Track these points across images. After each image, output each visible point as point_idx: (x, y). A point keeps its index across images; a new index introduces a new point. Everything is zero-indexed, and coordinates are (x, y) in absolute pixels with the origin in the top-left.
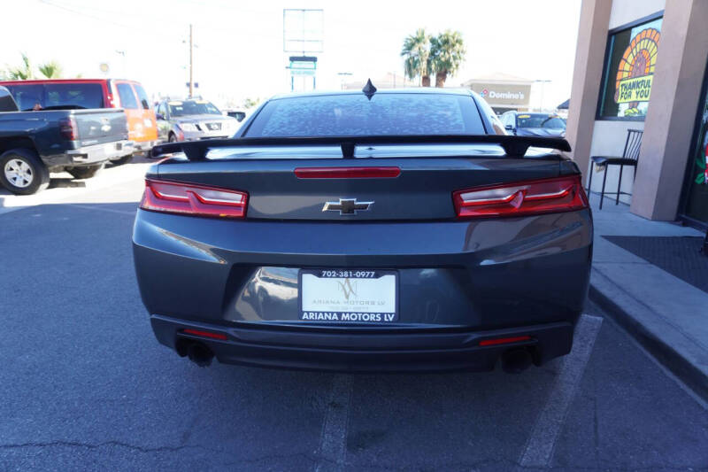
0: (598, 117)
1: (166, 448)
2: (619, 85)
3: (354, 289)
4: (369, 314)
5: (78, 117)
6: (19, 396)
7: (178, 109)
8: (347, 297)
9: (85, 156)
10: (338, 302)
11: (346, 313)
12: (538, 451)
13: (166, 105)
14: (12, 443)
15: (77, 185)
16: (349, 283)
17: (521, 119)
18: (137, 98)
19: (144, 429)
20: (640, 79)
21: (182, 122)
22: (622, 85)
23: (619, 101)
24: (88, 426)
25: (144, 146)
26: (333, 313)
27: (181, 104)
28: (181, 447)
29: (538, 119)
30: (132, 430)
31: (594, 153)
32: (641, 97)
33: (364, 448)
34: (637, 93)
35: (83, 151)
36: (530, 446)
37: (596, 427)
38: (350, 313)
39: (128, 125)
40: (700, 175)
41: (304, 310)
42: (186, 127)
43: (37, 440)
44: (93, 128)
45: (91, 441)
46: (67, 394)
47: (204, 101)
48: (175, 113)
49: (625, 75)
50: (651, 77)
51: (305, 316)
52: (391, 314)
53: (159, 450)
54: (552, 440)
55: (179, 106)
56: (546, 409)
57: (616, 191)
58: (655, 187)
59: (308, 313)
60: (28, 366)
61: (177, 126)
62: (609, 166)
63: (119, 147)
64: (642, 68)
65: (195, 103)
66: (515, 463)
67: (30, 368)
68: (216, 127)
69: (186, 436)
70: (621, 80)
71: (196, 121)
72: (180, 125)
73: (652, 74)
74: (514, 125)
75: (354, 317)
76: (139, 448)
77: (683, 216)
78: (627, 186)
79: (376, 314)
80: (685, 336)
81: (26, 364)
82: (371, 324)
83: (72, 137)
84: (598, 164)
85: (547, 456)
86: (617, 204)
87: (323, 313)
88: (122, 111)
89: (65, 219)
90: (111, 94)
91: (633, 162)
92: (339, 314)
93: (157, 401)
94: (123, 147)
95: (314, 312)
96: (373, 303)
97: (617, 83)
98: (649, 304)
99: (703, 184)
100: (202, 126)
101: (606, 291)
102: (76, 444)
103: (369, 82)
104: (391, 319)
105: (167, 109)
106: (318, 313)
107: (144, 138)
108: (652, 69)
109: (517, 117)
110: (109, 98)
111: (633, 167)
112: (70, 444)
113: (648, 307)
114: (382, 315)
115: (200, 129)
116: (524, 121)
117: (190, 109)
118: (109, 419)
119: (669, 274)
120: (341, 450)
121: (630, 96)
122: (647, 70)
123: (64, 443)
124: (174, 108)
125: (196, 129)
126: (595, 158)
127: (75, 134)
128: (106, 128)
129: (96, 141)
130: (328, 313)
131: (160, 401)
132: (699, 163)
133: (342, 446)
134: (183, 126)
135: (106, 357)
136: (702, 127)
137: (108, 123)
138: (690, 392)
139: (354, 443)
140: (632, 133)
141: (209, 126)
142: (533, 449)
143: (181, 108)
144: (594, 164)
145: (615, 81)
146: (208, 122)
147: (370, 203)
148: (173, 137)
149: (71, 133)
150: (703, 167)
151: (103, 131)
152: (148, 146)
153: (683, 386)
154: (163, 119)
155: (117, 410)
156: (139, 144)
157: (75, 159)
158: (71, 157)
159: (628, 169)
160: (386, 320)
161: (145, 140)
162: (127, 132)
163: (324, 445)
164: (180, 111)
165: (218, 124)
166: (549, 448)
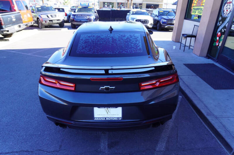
0: (185, 18)
1: (55, 151)
2: (192, 8)
3: (109, 111)
4: (114, 118)
5: (3, 16)
6: (5, 134)
7: (39, 9)
8: (107, 113)
9: (8, 31)
10: (105, 115)
11: (107, 118)
12: (161, 146)
13: (35, 7)
14: (7, 152)
15: (6, 40)
16: (108, 110)
17: (160, 13)
18: (23, 5)
19: (47, 145)
20: (199, 7)
21: (41, 14)
22: (194, 8)
23: (192, 14)
24: (30, 144)
25: (28, 24)
26: (103, 118)
27: (40, 7)
28: (60, 150)
29: (166, 12)
30: (44, 145)
31: (183, 33)
32: (199, 13)
33: (113, 148)
34: (198, 12)
35: (7, 29)
36: (159, 144)
37: (177, 137)
38: (109, 118)
39: (22, 17)
40: (215, 43)
41: (95, 117)
42: (43, 16)
43: (15, 150)
44: (9, 19)
45: (32, 150)
46: (21, 133)
47: (49, 6)
48: (38, 10)
49: (195, 5)
50: (203, 7)
51: (95, 119)
52: (120, 118)
53: (53, 152)
54: (165, 142)
55: (40, 8)
56: (164, 131)
57: (189, 45)
58: (201, 46)
59: (96, 118)
60: (6, 123)
61: (40, 16)
62: (187, 38)
63: (20, 26)
64: (200, 4)
65: (45, 6)
66: (155, 150)
67: (6, 124)
68: (54, 16)
69: (61, 146)
70: (193, 6)
71: (46, 14)
72: (41, 16)
73: (203, 6)
74: (158, 15)
75: (110, 119)
76: (47, 151)
77: (209, 55)
78: (192, 44)
79: (116, 118)
80: (204, 105)
81: (5, 122)
82: (115, 121)
83: (2, 24)
84: (184, 37)
85: (164, 147)
86: (189, 49)
87: (101, 118)
88: (19, 13)
89: (5, 57)
90: (14, 5)
91: (195, 37)
92: (105, 118)
93: (50, 134)
94: (21, 26)
95: (98, 118)
96: (115, 115)
97: (192, 7)
98: (195, 93)
99: (215, 46)
100: (49, 16)
101: (183, 88)
102: (27, 151)
103: (111, 27)
104: (121, 119)
105: (35, 9)
106: (99, 118)
107: (28, 21)
108: (203, 4)
109: (159, 12)
110: (13, 6)
111: (195, 38)
112: (25, 151)
113: (195, 94)
114: (118, 118)
115: (48, 17)
116: (161, 13)
117: (44, 9)
118: (36, 142)
119: (202, 80)
120: (107, 149)
121: (196, 12)
122: (202, 4)
123: (24, 151)
124: (38, 8)
125: (47, 17)
126: (183, 35)
127: (3, 23)
128: (14, 20)
129: (11, 25)
130: (102, 118)
131: (51, 134)
132: (215, 39)
133: (107, 147)
134: (42, 16)
135: (31, 118)
136: (217, 27)
137: (14, 18)
138: (203, 123)
139: (110, 146)
140: (195, 26)
141: (52, 16)
142: (160, 145)
143: (40, 9)
144: (183, 36)
145: (191, 6)
146: (51, 14)
147: (114, 87)
148: (39, 20)
149: (1, 23)
150: (216, 40)
151: (13, 21)
152: (30, 24)
153: (202, 121)
154: (34, 13)
155: (38, 138)
156: (27, 24)
157: (4, 32)
158: (3, 31)
159: (193, 39)
160: (119, 119)
161: (29, 22)
162: (22, 20)
163: (101, 147)
164: (40, 10)
165: (55, 15)
166: (164, 144)
